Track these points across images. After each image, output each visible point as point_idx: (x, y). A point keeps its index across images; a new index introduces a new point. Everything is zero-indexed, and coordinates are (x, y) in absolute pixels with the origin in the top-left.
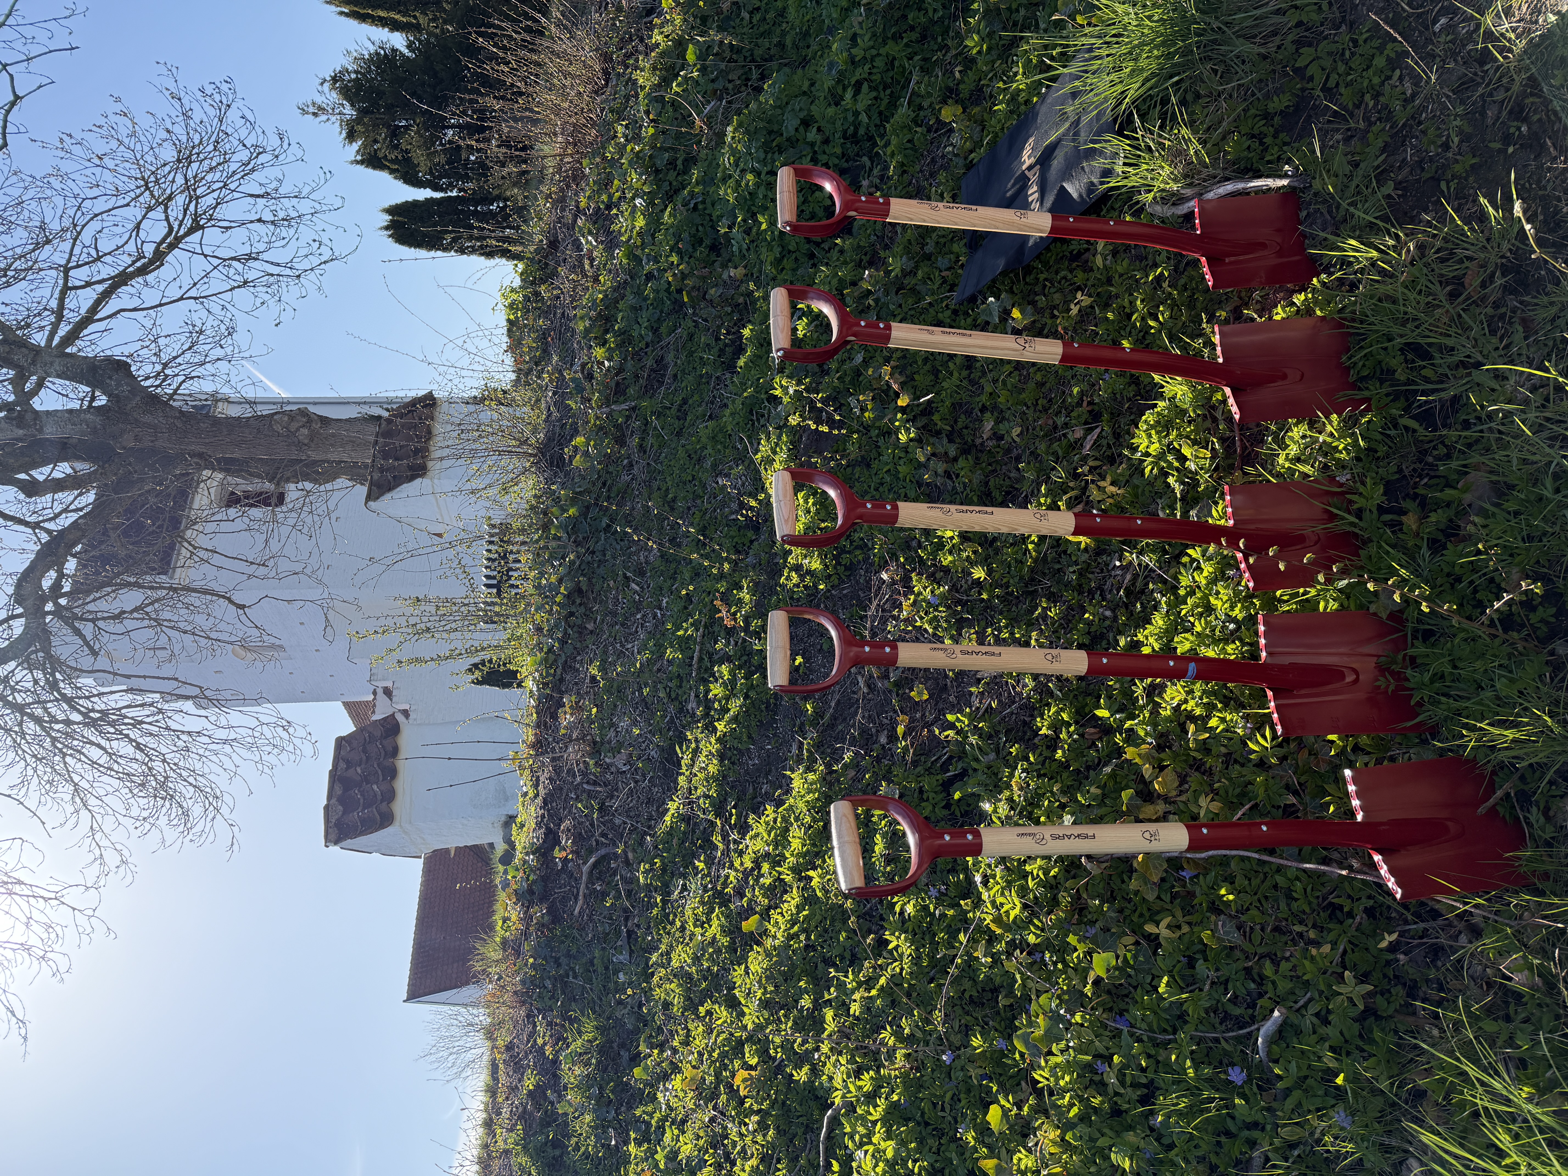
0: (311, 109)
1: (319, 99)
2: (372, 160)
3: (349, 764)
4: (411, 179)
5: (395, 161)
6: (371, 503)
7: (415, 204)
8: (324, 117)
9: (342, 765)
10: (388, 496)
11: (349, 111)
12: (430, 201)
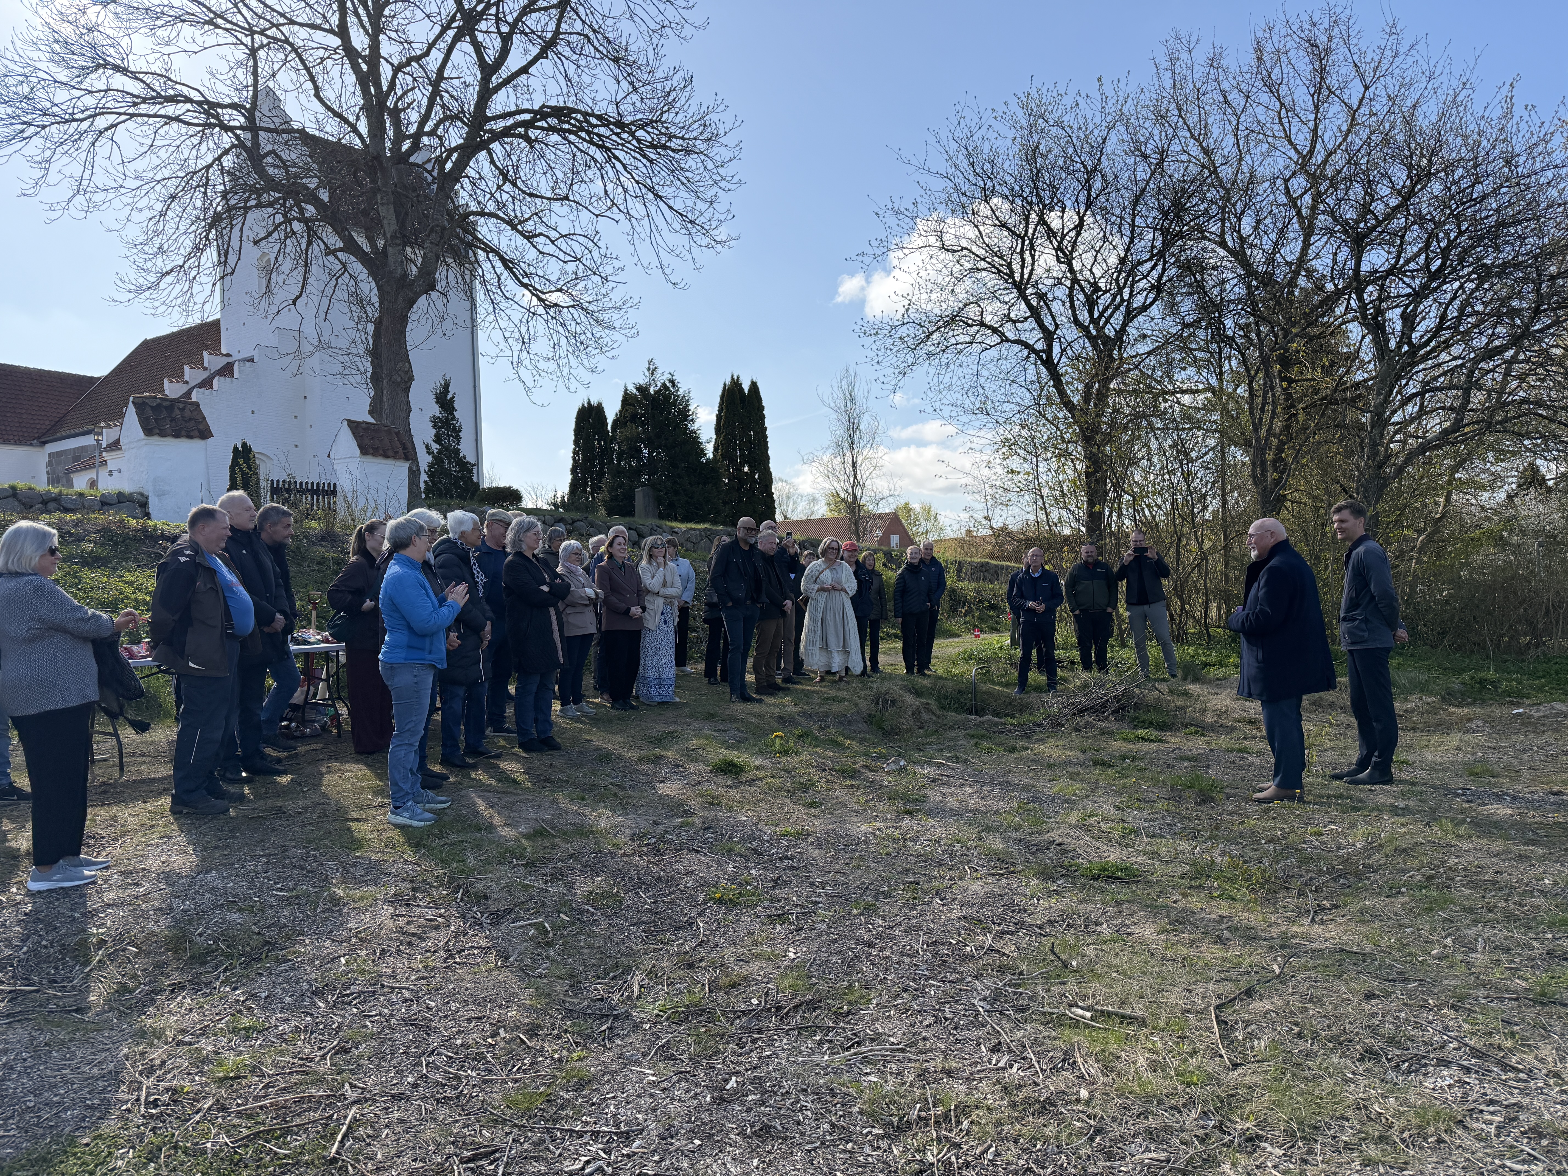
0: (653, 366)
1: (659, 371)
2: (627, 400)
7: (604, 422)
8: (648, 374)
11: (653, 390)
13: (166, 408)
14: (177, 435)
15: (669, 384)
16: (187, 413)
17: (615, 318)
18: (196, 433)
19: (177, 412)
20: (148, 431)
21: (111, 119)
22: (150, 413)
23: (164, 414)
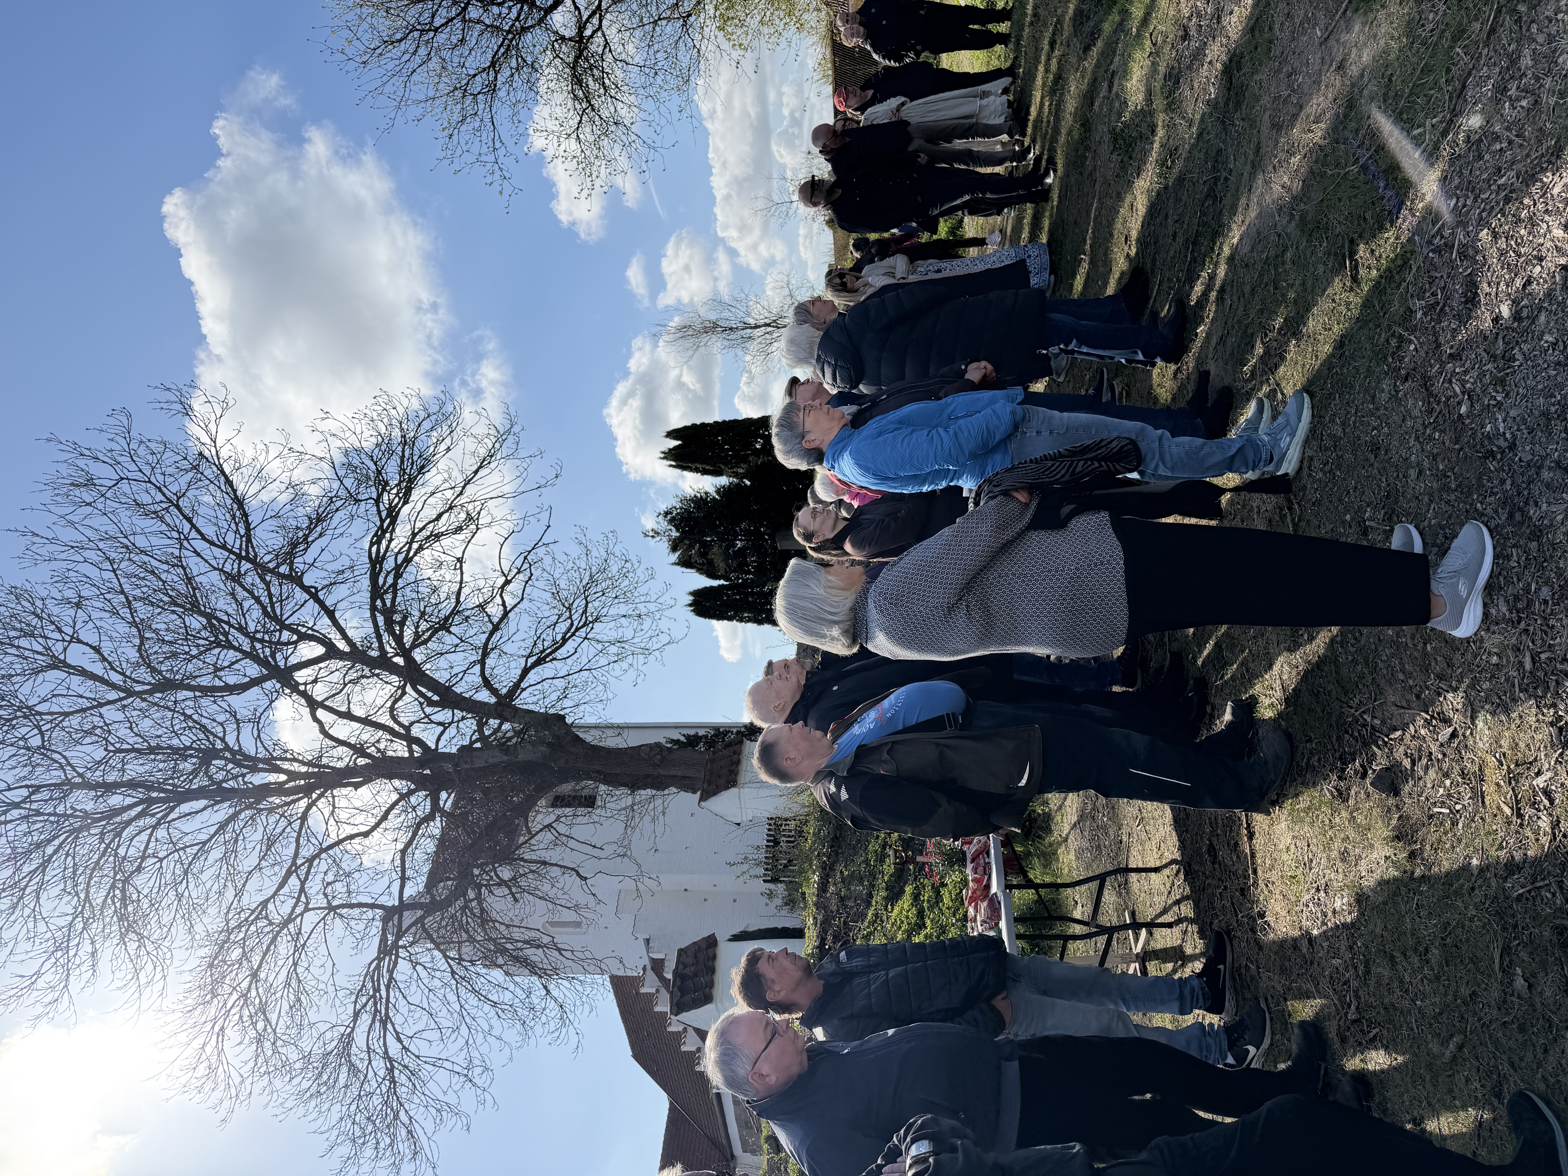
0: (651, 534)
1: (656, 527)
2: (685, 563)
3: (685, 966)
4: (712, 575)
5: (703, 564)
6: (703, 803)
7: (711, 589)
8: (658, 539)
9: (681, 967)
10: (713, 798)
11: (675, 534)
12: (721, 587)
13: (682, 982)
14: (712, 970)
15: (669, 517)
16: (690, 960)
17: (598, 553)
18: (710, 951)
19: (687, 971)
20: (708, 999)
21: (391, 1039)
22: (687, 998)
23: (689, 984)
